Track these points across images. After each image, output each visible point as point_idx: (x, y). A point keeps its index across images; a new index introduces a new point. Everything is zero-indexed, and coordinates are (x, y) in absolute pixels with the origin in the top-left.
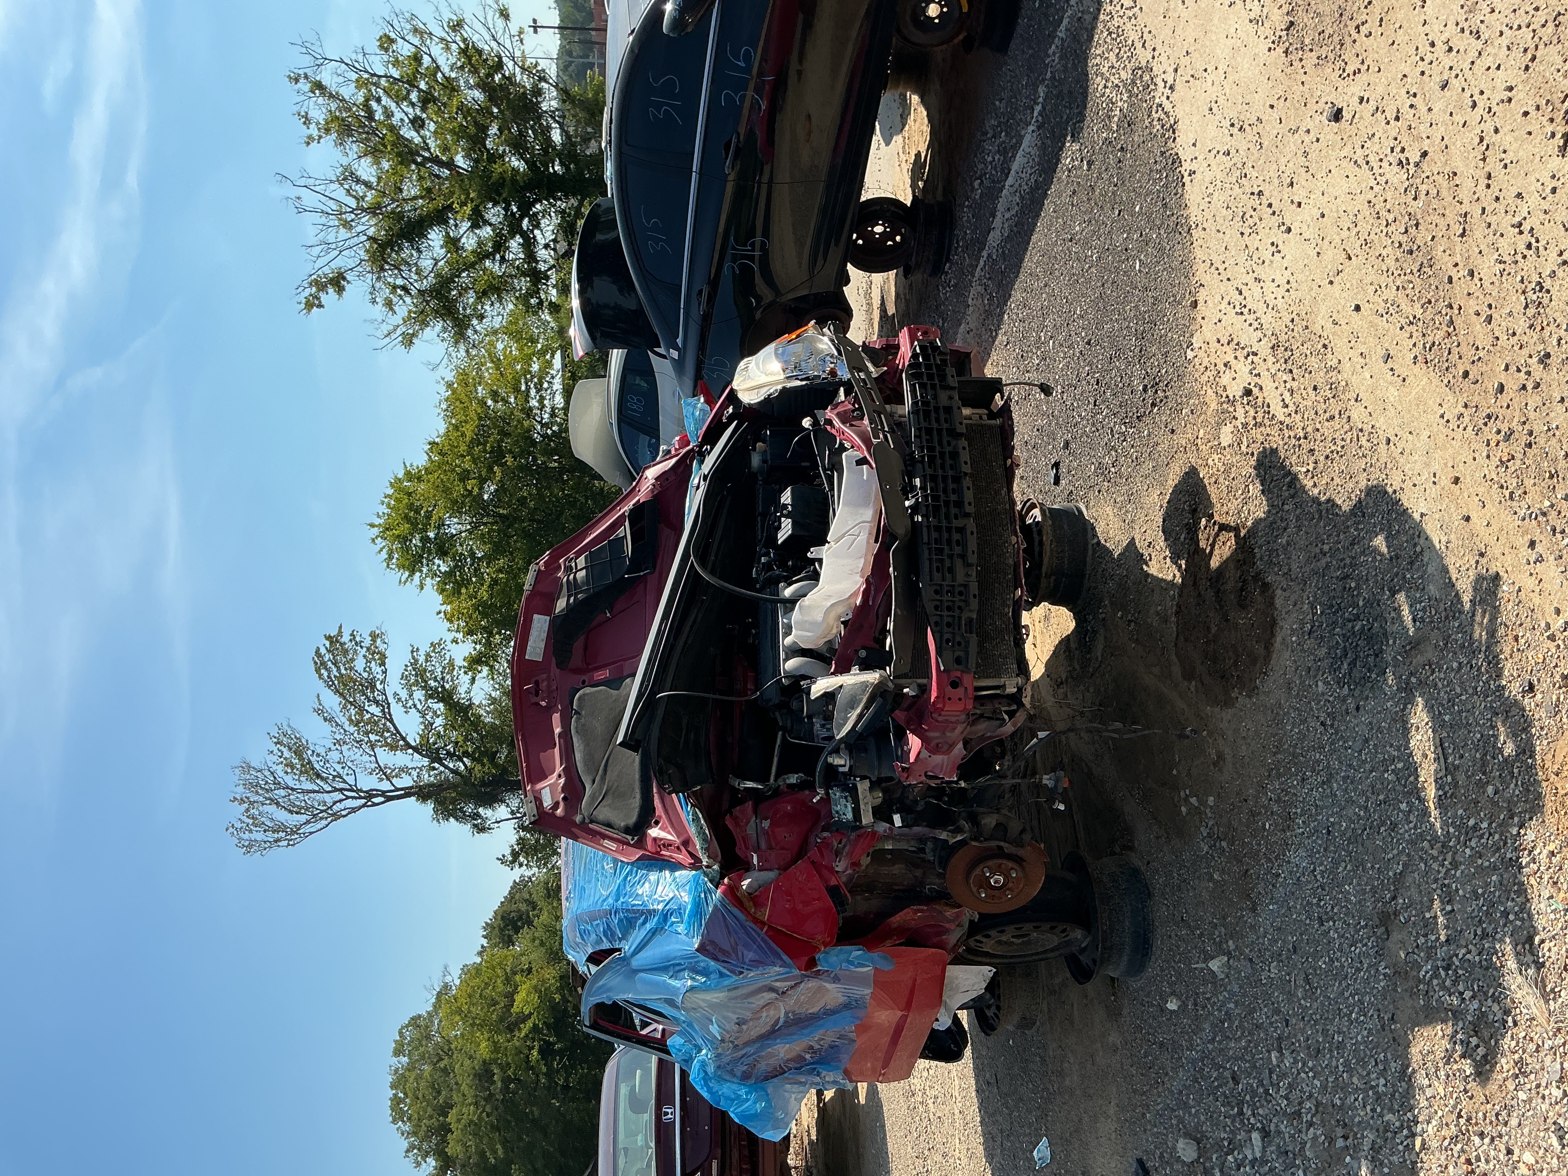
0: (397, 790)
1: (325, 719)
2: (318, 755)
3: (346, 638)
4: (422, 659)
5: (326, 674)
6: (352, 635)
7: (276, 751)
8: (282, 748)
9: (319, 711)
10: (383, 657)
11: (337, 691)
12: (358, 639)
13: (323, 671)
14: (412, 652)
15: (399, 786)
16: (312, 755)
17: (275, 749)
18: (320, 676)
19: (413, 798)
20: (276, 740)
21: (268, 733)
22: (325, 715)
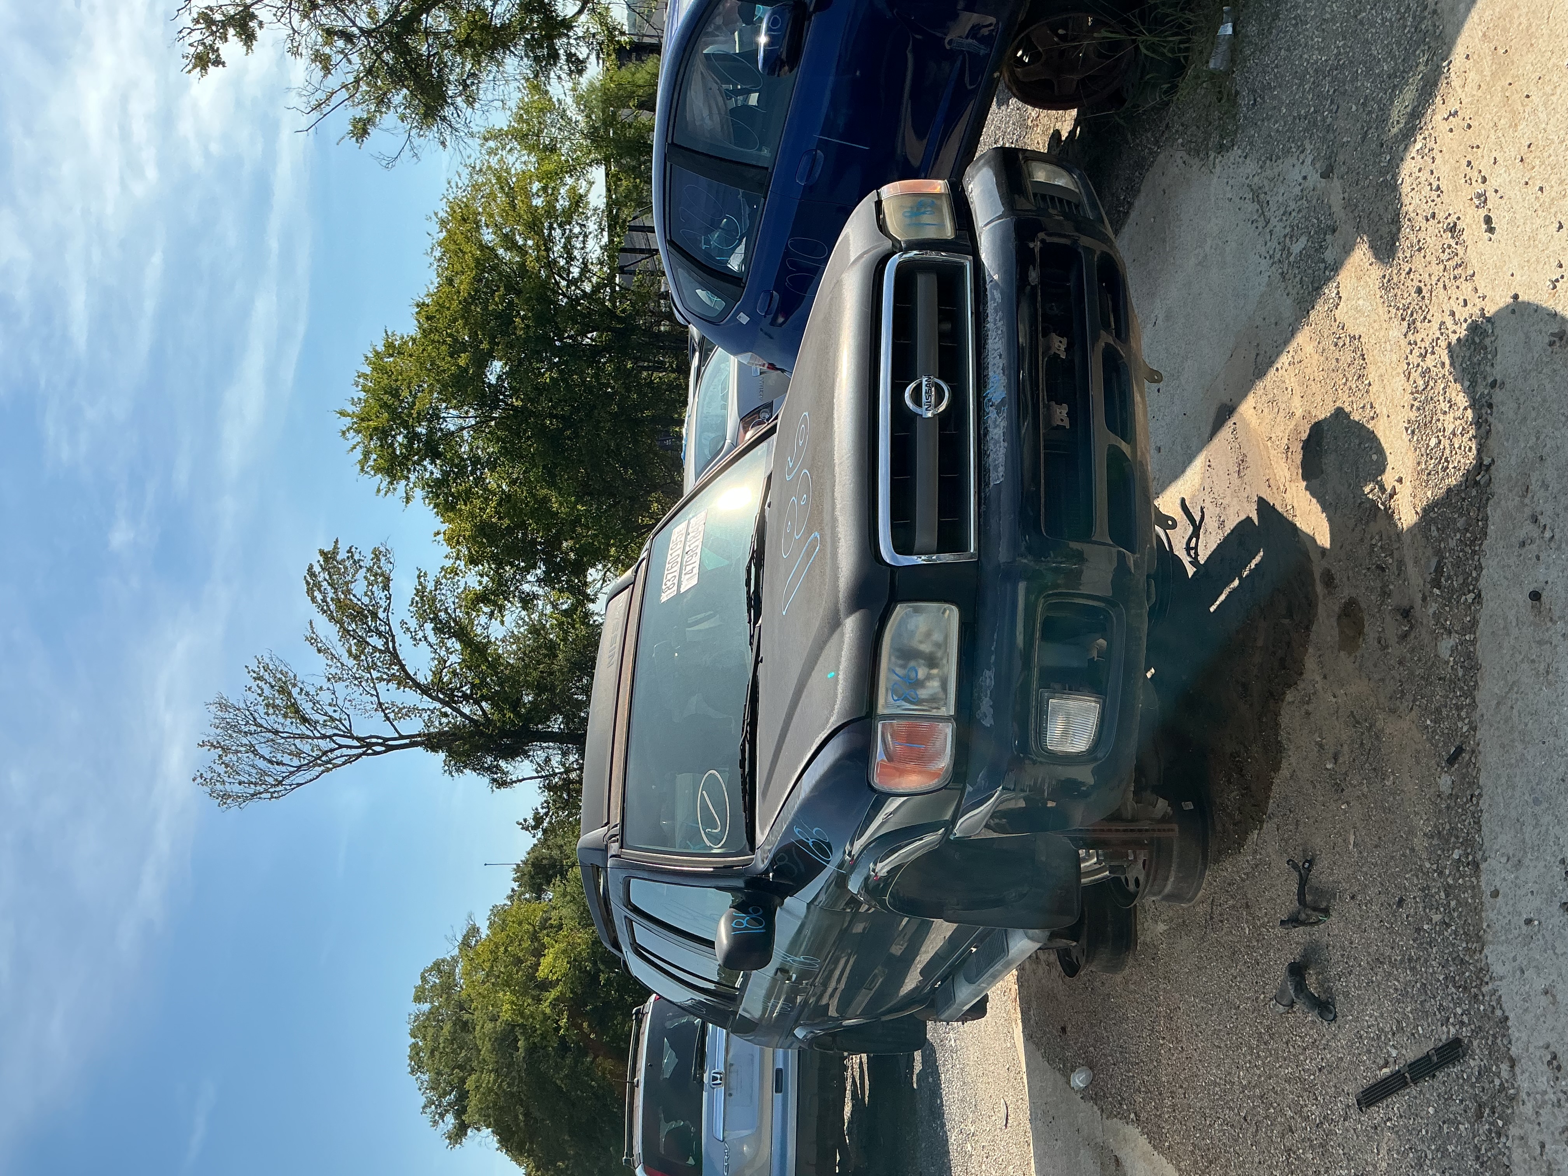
0: (402, 737)
1: (319, 651)
2: (307, 694)
3: (342, 555)
4: (430, 586)
5: (319, 597)
6: (348, 552)
7: (254, 688)
8: (261, 684)
9: (313, 640)
10: (387, 580)
11: (331, 618)
12: (356, 557)
13: (316, 593)
14: (419, 577)
15: (402, 733)
16: (300, 694)
17: (254, 684)
18: (313, 599)
19: (420, 749)
20: (255, 675)
21: (246, 667)
22: (319, 645)
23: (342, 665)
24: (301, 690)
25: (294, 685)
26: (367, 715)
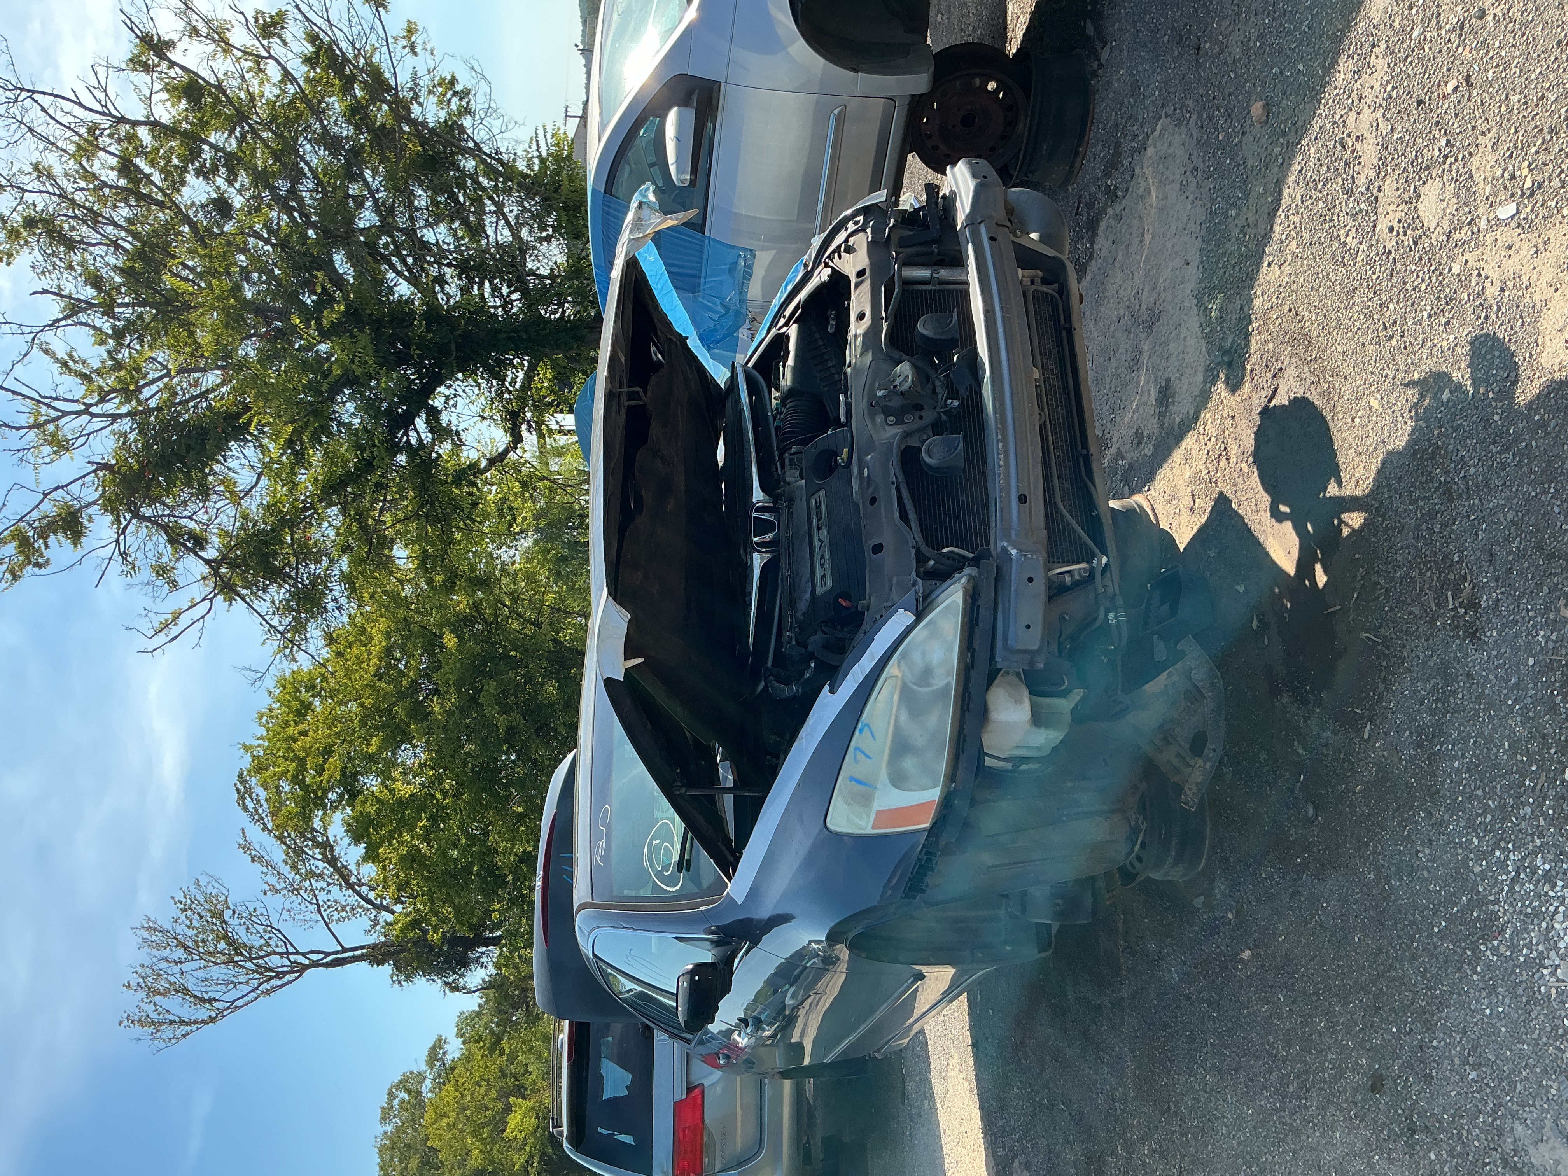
0: (345, 950)
1: (253, 860)
2: (240, 917)
5: (250, 805)
8: (189, 913)
9: (246, 848)
11: (265, 828)
13: (248, 801)
15: (347, 946)
16: (232, 917)
18: (245, 808)
19: (363, 964)
20: (182, 906)
21: (173, 898)
22: (253, 853)
23: (279, 874)
24: (234, 912)
25: (228, 908)
26: (307, 926)
